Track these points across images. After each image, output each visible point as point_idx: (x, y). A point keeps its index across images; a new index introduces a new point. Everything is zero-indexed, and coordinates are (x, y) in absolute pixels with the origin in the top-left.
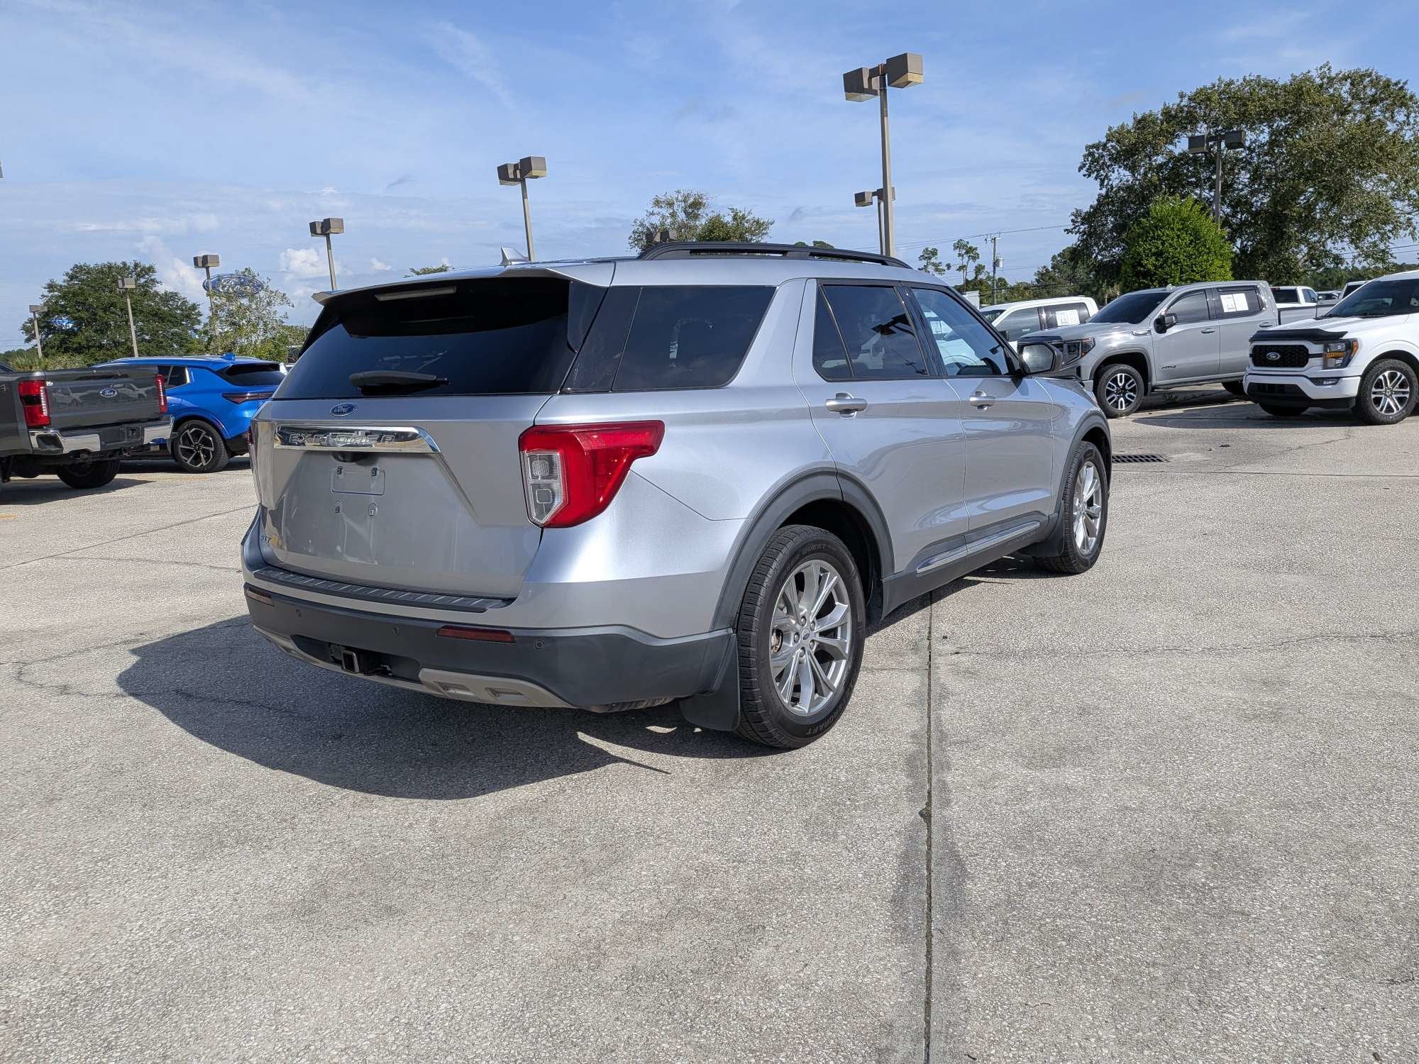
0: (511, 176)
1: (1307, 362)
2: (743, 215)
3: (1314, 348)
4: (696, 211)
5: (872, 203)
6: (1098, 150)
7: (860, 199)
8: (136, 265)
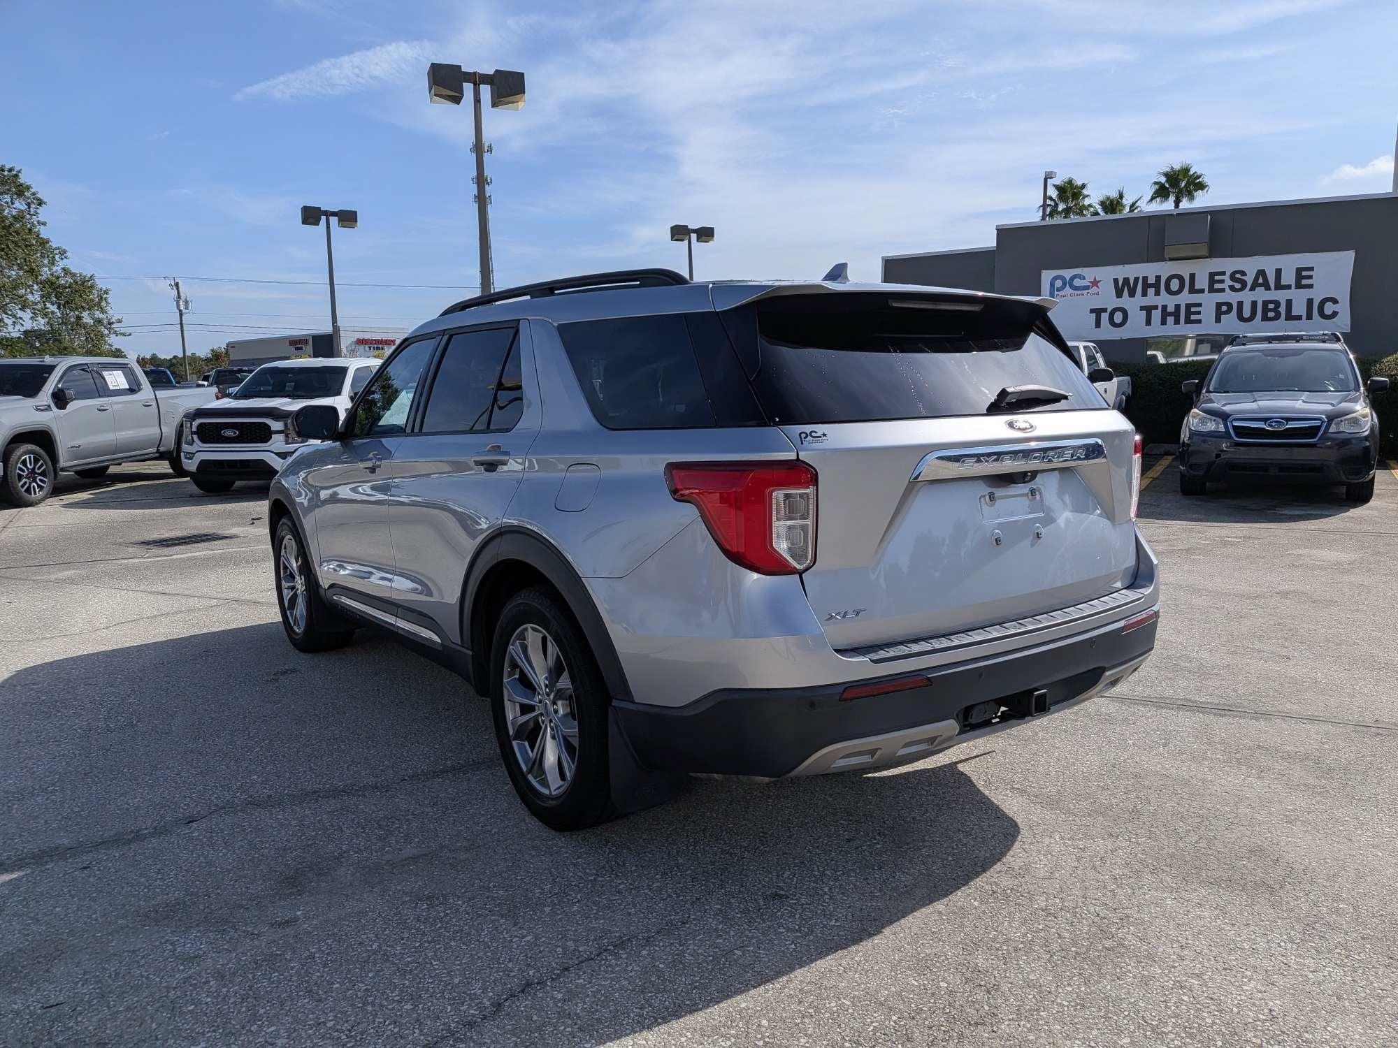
1: (271, 438)
3: (276, 425)
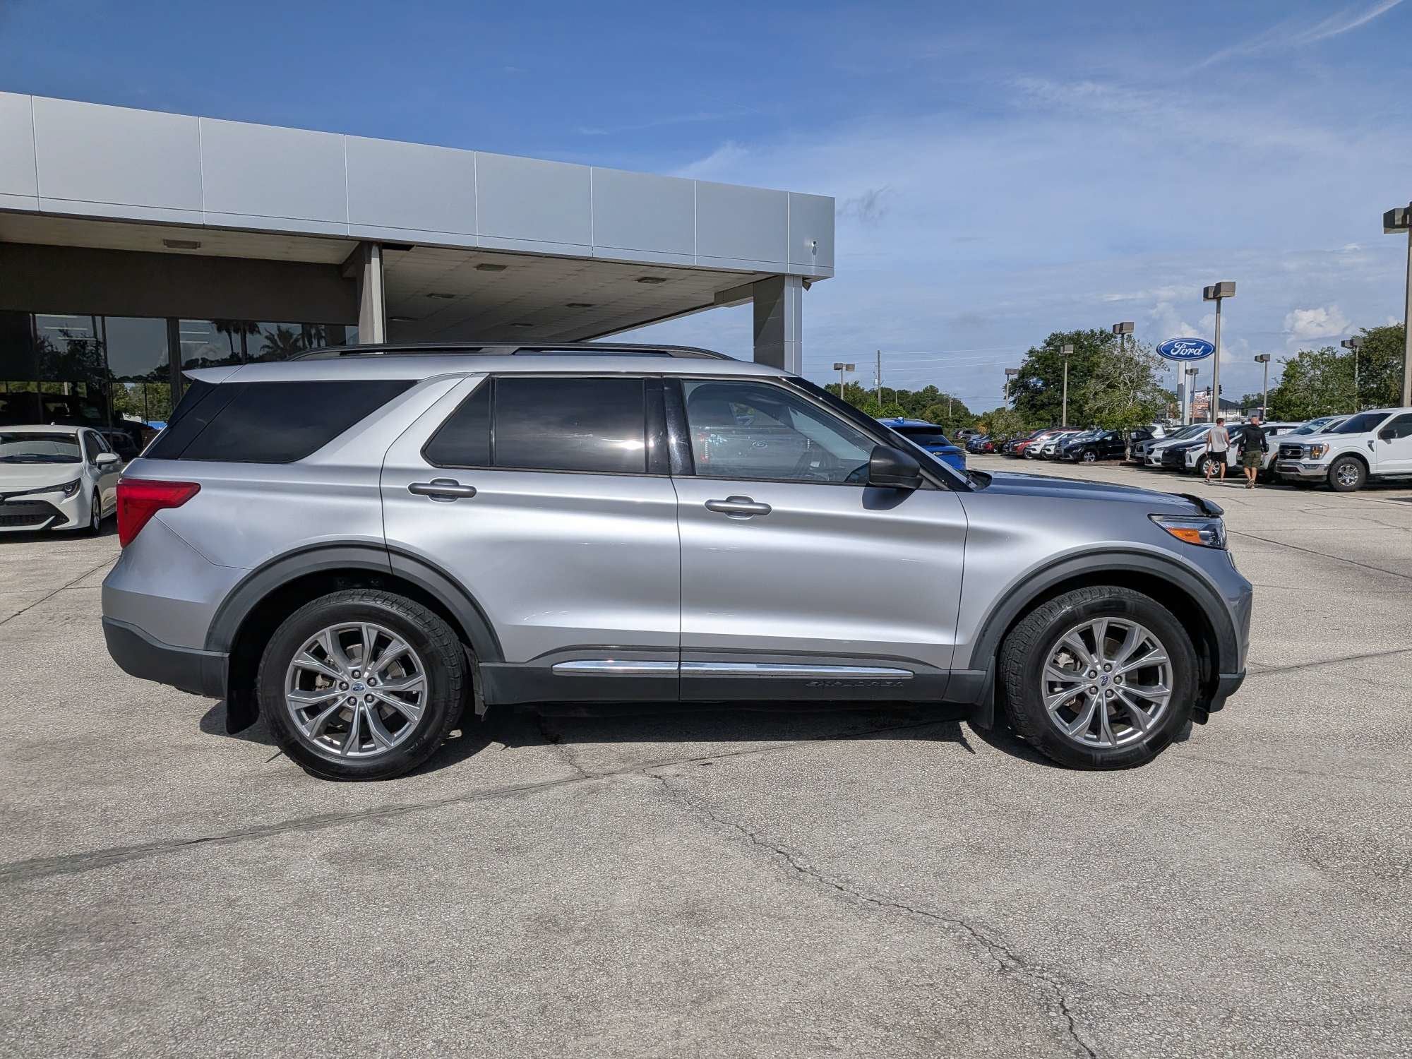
0: (1398, 222)
8: (1102, 332)
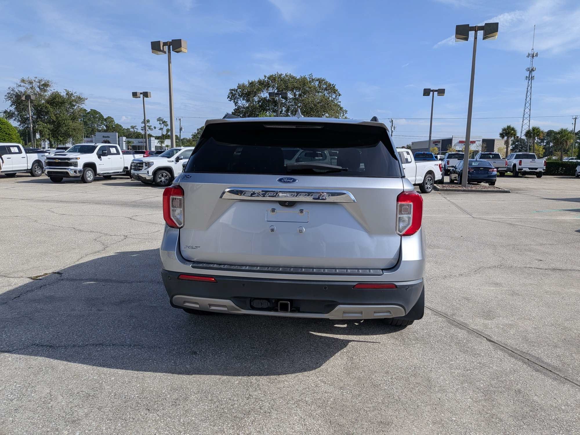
2: (72, 93)
4: (45, 88)
5: (140, 97)
6: (234, 91)
7: (135, 95)
